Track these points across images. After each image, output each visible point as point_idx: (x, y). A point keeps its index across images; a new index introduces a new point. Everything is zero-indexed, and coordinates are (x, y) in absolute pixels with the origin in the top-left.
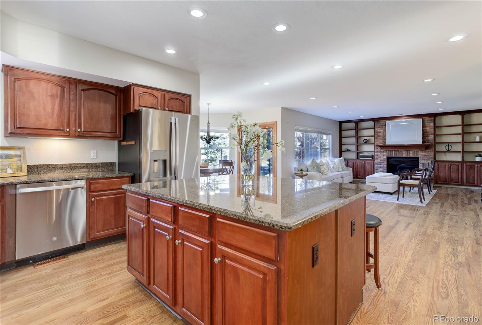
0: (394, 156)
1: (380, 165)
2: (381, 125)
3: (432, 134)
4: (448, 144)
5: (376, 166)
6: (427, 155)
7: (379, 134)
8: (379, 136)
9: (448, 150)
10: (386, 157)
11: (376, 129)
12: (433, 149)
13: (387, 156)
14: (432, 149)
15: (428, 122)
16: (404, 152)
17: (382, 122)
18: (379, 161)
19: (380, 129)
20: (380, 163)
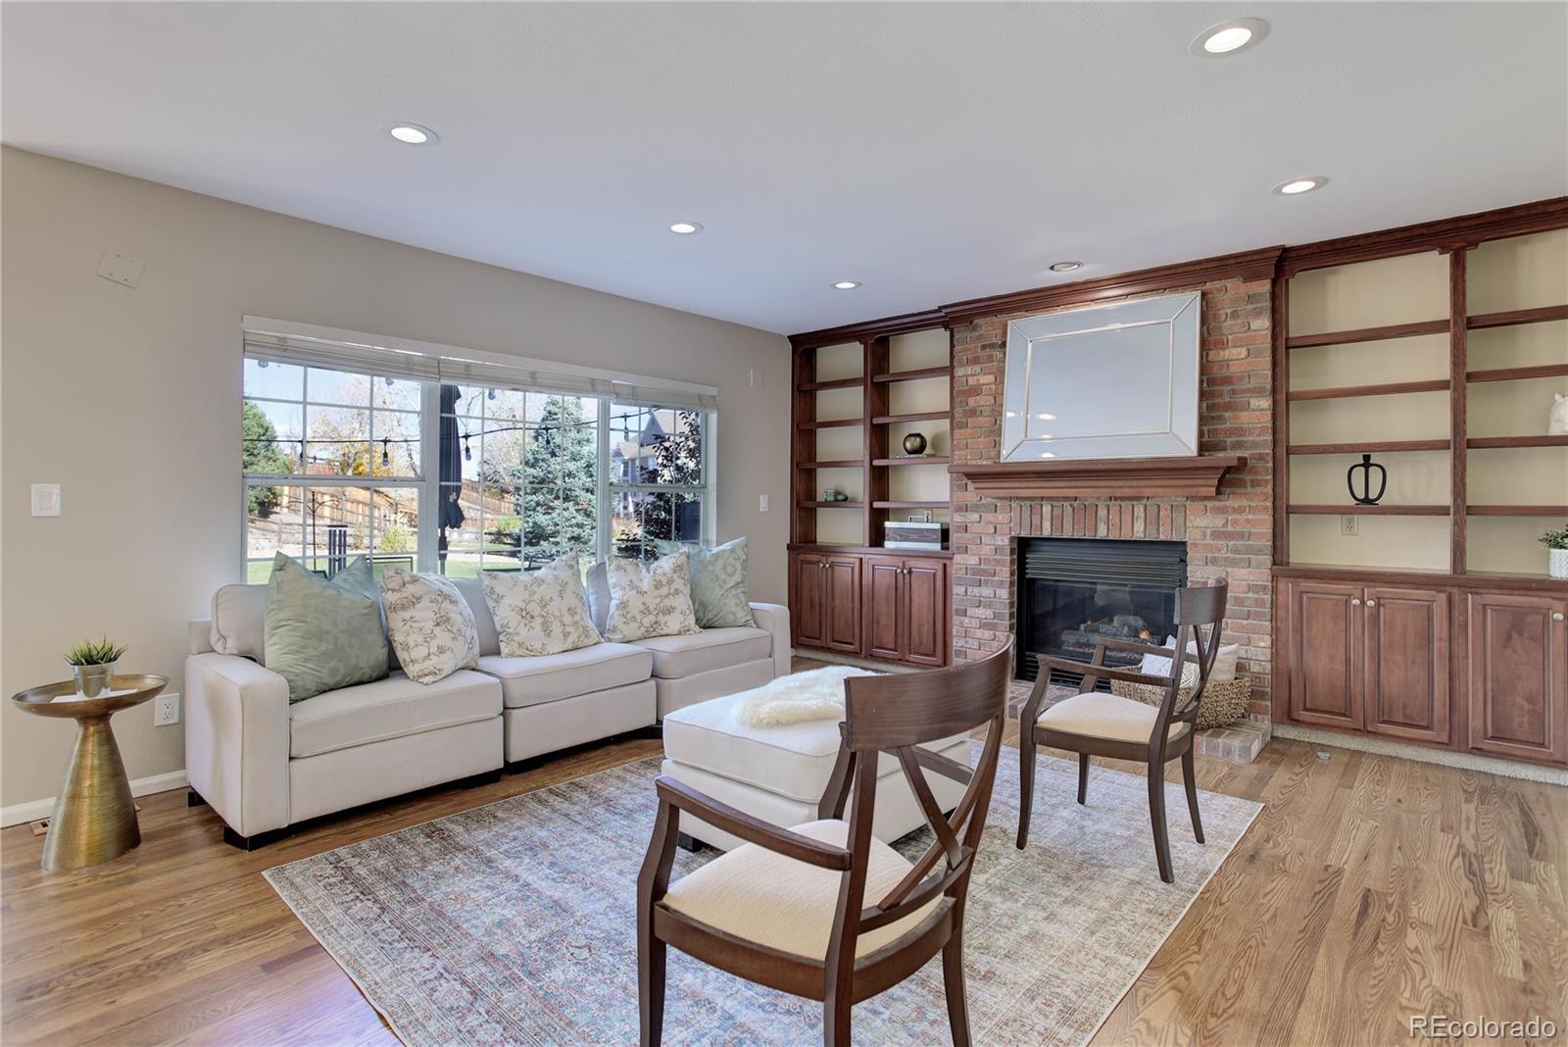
0: (1046, 533)
1: (976, 591)
2: (984, 347)
3: (1258, 392)
4: (1367, 458)
5: (957, 590)
6: (1230, 528)
7: (972, 401)
8: (973, 413)
9: (1361, 495)
10: (1007, 541)
11: (959, 372)
12: (1269, 489)
13: (1013, 534)
14: (1259, 490)
15: (1235, 315)
16: (1102, 512)
17: (986, 326)
18: (973, 560)
19: (977, 368)
20: (979, 576)
